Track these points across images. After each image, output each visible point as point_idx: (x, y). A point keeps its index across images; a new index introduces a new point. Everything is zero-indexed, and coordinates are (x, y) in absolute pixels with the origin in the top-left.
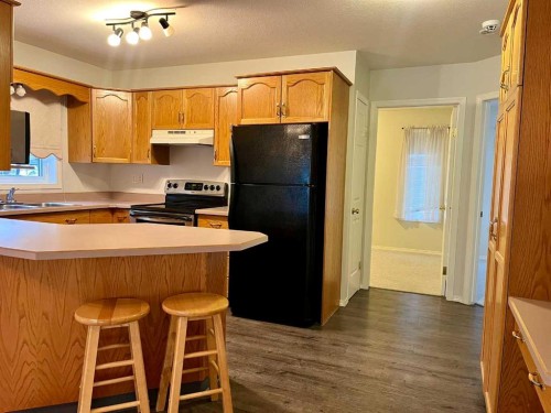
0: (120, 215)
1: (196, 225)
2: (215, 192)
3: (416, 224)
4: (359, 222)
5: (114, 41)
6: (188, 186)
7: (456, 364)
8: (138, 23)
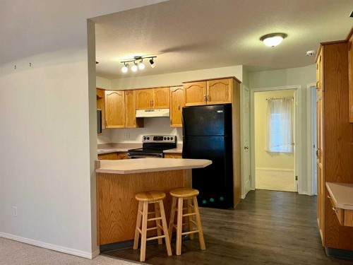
0: (122, 155)
1: (164, 157)
2: (170, 141)
3: (278, 154)
4: (248, 153)
5: (124, 70)
6: (155, 138)
7: (306, 222)
8: (137, 61)
